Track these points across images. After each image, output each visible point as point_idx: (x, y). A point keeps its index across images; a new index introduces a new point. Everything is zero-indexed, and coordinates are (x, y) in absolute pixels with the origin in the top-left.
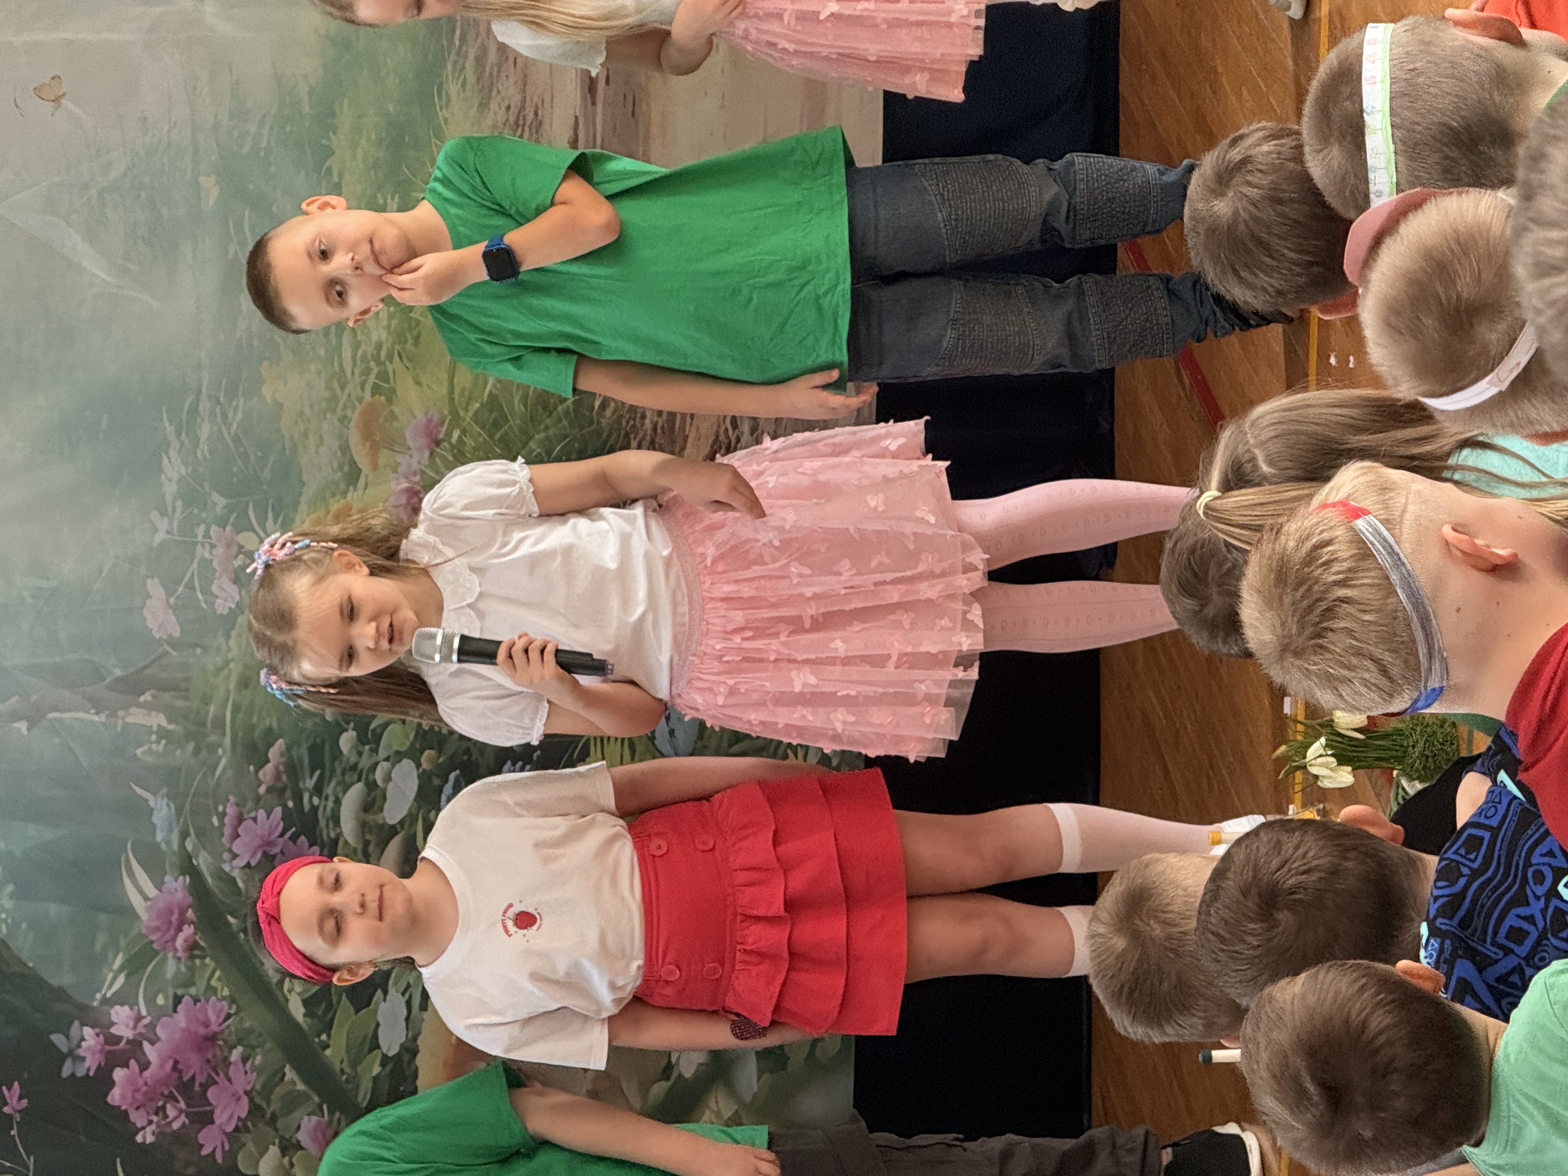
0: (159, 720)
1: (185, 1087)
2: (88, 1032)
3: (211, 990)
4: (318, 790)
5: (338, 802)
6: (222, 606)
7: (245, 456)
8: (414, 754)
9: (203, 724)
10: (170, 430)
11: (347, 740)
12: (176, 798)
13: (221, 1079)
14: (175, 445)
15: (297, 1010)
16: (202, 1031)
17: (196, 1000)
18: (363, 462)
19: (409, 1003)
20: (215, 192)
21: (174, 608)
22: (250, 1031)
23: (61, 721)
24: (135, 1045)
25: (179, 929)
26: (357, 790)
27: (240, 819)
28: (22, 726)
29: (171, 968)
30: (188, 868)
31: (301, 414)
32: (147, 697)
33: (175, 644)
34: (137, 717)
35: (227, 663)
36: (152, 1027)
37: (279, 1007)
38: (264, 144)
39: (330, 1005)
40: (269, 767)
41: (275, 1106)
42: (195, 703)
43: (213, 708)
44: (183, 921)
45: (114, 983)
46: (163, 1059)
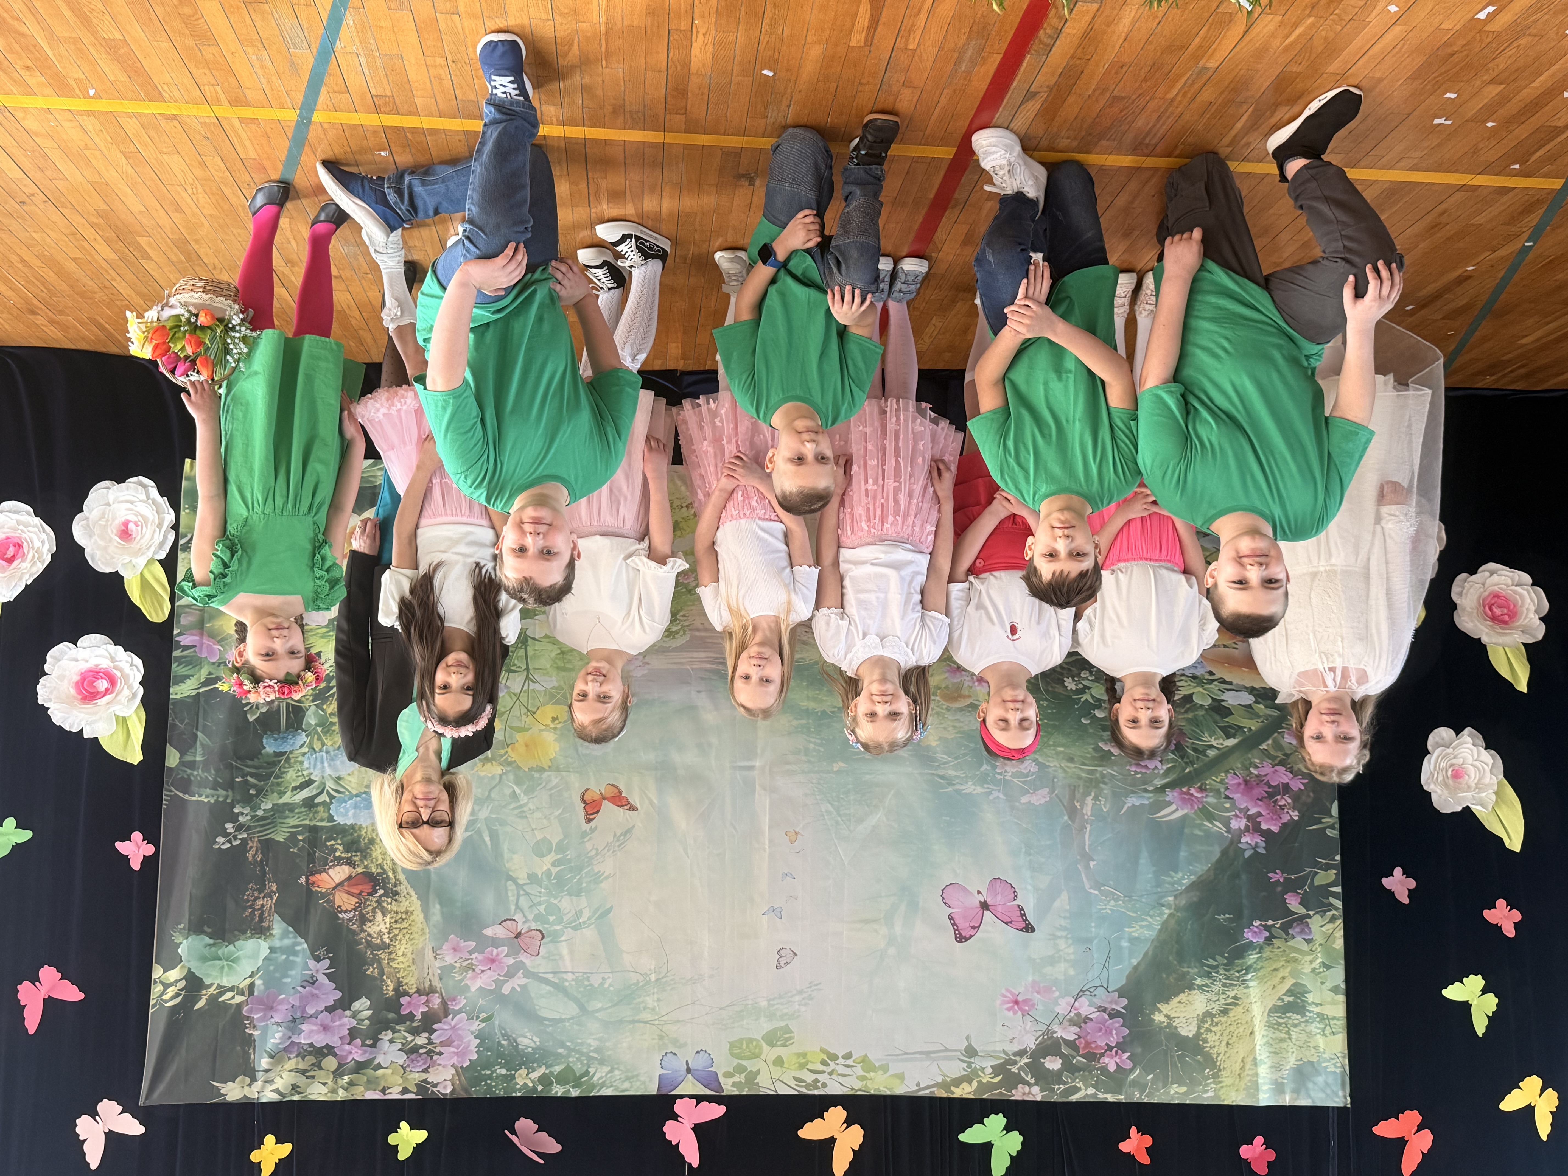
0: (1089, 800)
1: (1270, 795)
2: (1243, 840)
3: (1222, 782)
6: (1034, 768)
7: (965, 755)
9: (1091, 780)
10: (950, 789)
12: (1127, 794)
13: (1266, 779)
14: (958, 787)
15: (1231, 742)
16: (1242, 787)
17: (1227, 789)
18: (968, 701)
19: (1228, 690)
20: (841, 764)
21: (1035, 790)
22: (1243, 764)
23: (1090, 845)
24: (1249, 818)
25: (1192, 795)
28: (1092, 864)
29: (1211, 800)
30: (1162, 789)
31: (945, 729)
32: (1077, 805)
33: (1052, 791)
34: (1088, 810)
35: (1061, 767)
36: (1240, 810)
37: (1231, 750)
38: (819, 741)
39: (1229, 727)
40: (1112, 750)
41: (1279, 754)
42: (1081, 783)
43: (1084, 775)
44: (1188, 793)
45: (1218, 827)
46: (1256, 805)
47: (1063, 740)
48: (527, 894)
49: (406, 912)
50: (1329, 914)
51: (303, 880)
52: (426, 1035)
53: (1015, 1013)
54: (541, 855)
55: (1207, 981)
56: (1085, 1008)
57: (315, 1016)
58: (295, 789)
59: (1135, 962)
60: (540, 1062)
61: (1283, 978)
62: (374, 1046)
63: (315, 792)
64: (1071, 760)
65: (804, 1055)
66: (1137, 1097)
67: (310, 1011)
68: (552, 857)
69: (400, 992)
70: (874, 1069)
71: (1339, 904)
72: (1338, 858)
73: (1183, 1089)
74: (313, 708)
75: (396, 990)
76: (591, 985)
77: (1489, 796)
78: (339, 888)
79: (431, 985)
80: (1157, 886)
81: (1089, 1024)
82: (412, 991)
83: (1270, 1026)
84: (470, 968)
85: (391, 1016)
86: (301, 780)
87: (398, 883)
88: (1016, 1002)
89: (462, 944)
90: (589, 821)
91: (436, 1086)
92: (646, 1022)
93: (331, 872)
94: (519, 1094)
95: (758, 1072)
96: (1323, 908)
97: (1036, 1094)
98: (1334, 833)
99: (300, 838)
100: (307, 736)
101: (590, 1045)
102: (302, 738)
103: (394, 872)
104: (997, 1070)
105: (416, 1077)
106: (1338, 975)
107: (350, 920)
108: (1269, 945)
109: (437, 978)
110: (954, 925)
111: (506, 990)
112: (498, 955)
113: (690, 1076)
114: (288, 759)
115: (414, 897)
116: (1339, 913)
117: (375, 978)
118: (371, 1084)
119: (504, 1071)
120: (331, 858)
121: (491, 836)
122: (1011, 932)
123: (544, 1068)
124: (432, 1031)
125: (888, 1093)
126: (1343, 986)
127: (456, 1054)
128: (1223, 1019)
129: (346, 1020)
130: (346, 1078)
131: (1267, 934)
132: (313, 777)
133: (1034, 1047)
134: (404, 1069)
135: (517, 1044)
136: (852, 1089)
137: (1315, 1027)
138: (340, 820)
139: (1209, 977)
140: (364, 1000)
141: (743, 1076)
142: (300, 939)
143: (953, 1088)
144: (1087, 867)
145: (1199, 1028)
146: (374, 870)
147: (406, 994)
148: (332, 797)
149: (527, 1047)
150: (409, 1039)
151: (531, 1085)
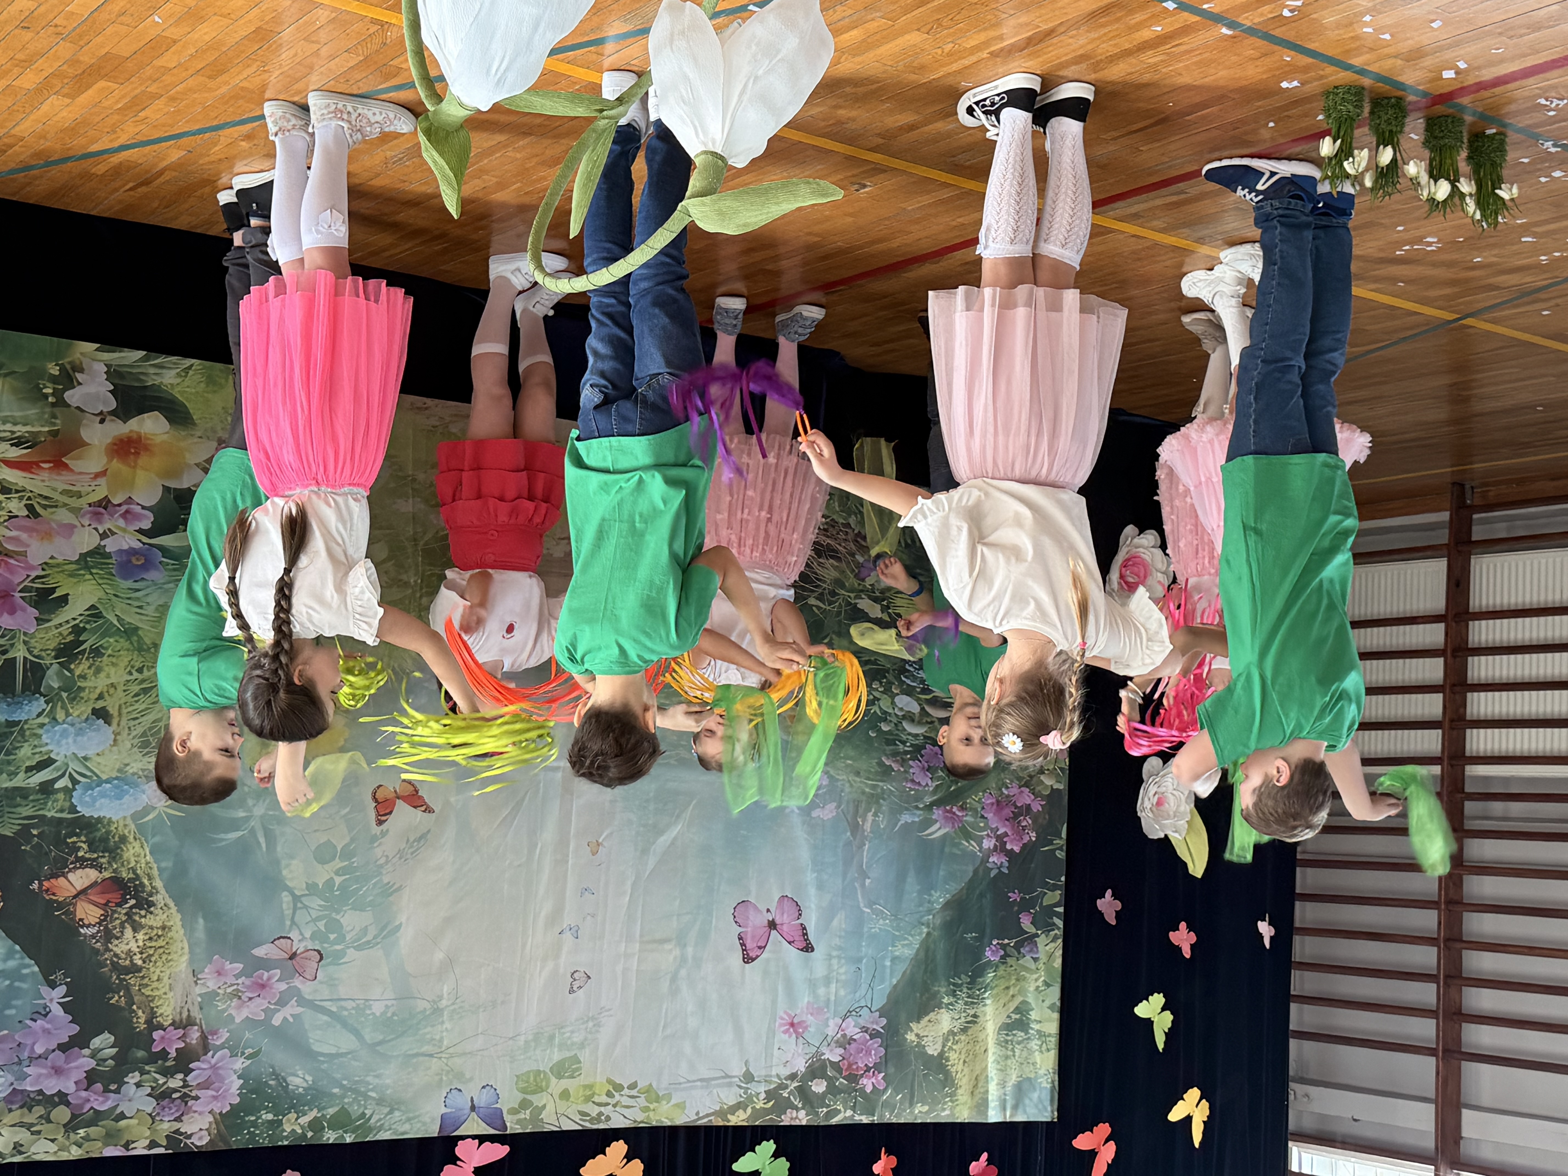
0: (870, 816)
1: (1016, 816)
2: (991, 860)
3: (979, 801)
4: (904, 743)
5: (909, 734)
6: (826, 781)
8: (893, 696)
9: (872, 795)
11: (885, 728)
12: (901, 810)
13: (1014, 799)
16: (995, 806)
17: (983, 808)
21: (826, 804)
23: (867, 863)
24: (998, 838)
25: (954, 813)
26: (906, 725)
27: (913, 781)
28: (868, 881)
29: (969, 819)
30: (929, 807)
32: (859, 820)
33: (839, 806)
34: (868, 826)
35: (849, 781)
36: (992, 829)
40: (893, 765)
42: (864, 798)
43: (867, 790)
44: (950, 811)
45: (973, 846)
46: (1005, 826)
47: (852, 753)
48: (306, 907)
49: (163, 928)
50: (1052, 933)
51: (35, 886)
52: (180, 1076)
53: (790, 1036)
54: (323, 861)
55: (952, 1000)
56: (852, 1029)
57: (44, 1057)
58: (29, 769)
59: (894, 981)
60: (311, 1104)
61: (1013, 996)
62: (117, 1091)
63: (55, 775)
64: (858, 774)
65: (590, 1087)
66: (889, 1117)
67: (39, 1050)
68: (338, 864)
69: (153, 1025)
70: (658, 1099)
71: (1060, 923)
72: (1063, 879)
73: (926, 1108)
74: (56, 667)
75: (149, 1022)
76: (373, 1014)
77: (1183, 824)
78: (82, 897)
79: (189, 1016)
80: (921, 905)
81: (854, 1045)
82: (166, 1024)
83: (999, 1044)
84: (236, 995)
85: (141, 1054)
86: (38, 758)
87: (154, 891)
88: (792, 1025)
89: (228, 966)
90: (380, 823)
91: (189, 1137)
92: (431, 1056)
93: (71, 876)
94: (286, 1143)
95: (544, 1106)
96: (1048, 927)
97: (802, 1118)
98: (1061, 855)
99: (35, 832)
100: (47, 702)
101: (369, 1084)
102: (40, 704)
103: (150, 879)
104: (770, 1095)
105: (166, 1127)
106: (1054, 994)
107: (93, 936)
108: (1003, 963)
109: (197, 1008)
110: (742, 945)
111: (277, 1021)
112: (269, 979)
113: (473, 1114)
114: (22, 732)
115: (174, 909)
116: (1059, 932)
117: (120, 1009)
118: (110, 1137)
119: (270, 1116)
120: (72, 858)
121: (266, 836)
122: (792, 953)
123: (315, 1111)
124: (187, 1072)
125: (669, 1124)
126: (1058, 1004)
127: (215, 1098)
128: (963, 1038)
129: (82, 1060)
130: (82, 1132)
131: (1002, 953)
132: (53, 756)
133: (803, 1070)
134: (153, 1118)
135: (288, 1085)
136: (635, 1121)
137: (1034, 1044)
138: (85, 811)
139: (954, 996)
140: (106, 1035)
141: (528, 1112)
142: (27, 961)
143: (729, 1116)
144: (863, 885)
145: (944, 1046)
146: (124, 875)
147: (160, 1027)
148: (75, 782)
149: (298, 1087)
150: (161, 1082)
151: (300, 1131)
